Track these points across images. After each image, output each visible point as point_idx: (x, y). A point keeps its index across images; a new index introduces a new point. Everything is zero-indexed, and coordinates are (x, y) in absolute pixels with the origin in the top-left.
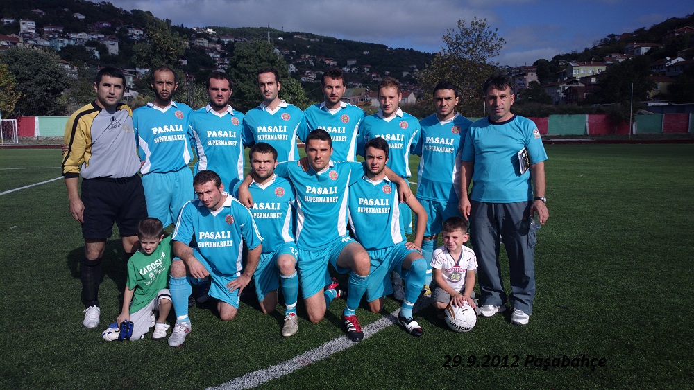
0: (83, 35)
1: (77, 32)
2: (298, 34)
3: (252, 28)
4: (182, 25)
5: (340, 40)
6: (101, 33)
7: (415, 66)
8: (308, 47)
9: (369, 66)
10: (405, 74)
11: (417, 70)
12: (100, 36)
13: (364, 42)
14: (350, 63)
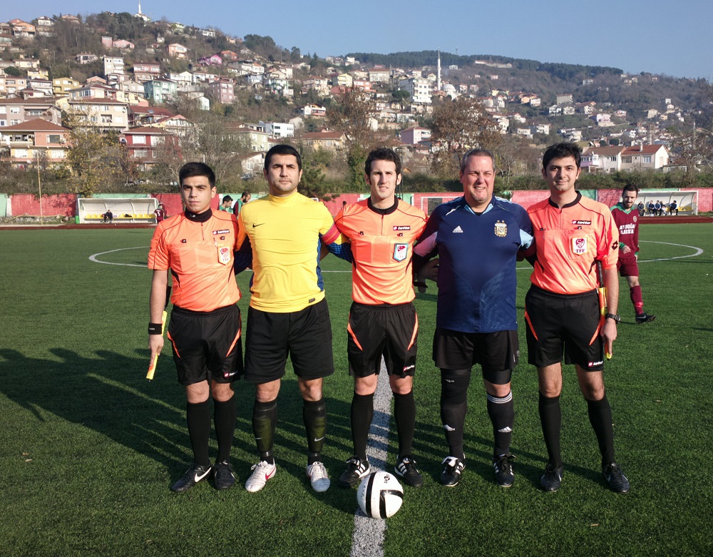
0: (186, 76)
1: (179, 72)
2: (479, 58)
3: (412, 53)
4: (315, 56)
5: (547, 64)
6: (209, 72)
7: (668, 101)
8: (496, 77)
9: (593, 104)
10: (652, 113)
11: (671, 106)
12: (207, 76)
13: (584, 65)
14: (561, 100)
